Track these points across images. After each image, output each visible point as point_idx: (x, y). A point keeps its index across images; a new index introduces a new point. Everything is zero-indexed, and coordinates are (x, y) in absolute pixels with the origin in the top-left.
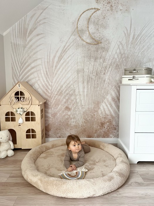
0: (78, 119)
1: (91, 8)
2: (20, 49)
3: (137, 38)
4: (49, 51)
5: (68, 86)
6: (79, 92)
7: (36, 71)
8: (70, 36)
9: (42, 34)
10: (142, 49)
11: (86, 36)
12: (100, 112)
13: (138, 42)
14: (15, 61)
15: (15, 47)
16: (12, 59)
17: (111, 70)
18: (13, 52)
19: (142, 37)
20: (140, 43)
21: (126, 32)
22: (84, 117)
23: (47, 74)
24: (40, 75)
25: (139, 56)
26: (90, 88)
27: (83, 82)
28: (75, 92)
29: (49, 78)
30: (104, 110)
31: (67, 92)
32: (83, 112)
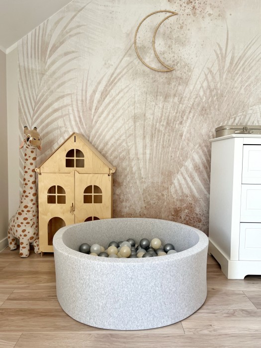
0: (134, 202)
1: (159, 10)
2: (35, 78)
3: (237, 62)
4: (85, 82)
5: (118, 144)
6: (136, 154)
7: (61, 117)
8: (121, 57)
9: (73, 52)
10: (246, 82)
11: (150, 57)
12: (172, 190)
13: (239, 70)
14: (25, 97)
15: (25, 74)
16: (20, 95)
17: (193, 117)
18: (22, 82)
19: (246, 61)
20: (243, 70)
21: (219, 52)
22: (144, 198)
23: (80, 121)
24: (68, 123)
25: (242, 94)
26: (157, 147)
27: (144, 137)
28: (129, 154)
29: (83, 128)
30: (181, 187)
31: (116, 153)
32: (142, 190)
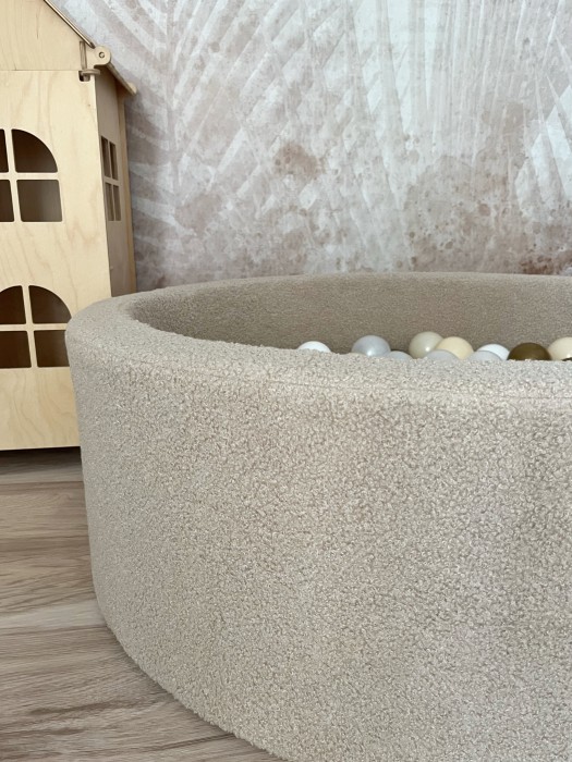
22: (410, 224)
28: (352, 27)
32: (404, 189)
